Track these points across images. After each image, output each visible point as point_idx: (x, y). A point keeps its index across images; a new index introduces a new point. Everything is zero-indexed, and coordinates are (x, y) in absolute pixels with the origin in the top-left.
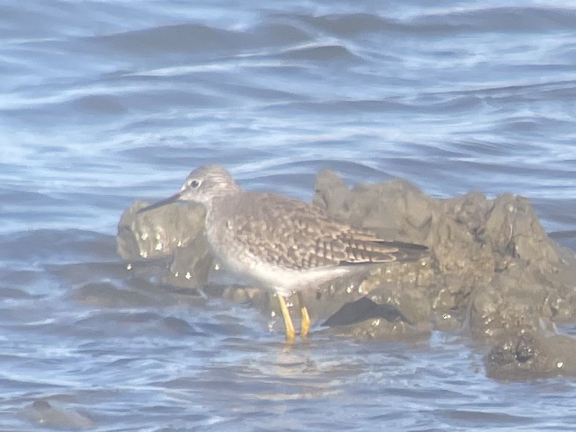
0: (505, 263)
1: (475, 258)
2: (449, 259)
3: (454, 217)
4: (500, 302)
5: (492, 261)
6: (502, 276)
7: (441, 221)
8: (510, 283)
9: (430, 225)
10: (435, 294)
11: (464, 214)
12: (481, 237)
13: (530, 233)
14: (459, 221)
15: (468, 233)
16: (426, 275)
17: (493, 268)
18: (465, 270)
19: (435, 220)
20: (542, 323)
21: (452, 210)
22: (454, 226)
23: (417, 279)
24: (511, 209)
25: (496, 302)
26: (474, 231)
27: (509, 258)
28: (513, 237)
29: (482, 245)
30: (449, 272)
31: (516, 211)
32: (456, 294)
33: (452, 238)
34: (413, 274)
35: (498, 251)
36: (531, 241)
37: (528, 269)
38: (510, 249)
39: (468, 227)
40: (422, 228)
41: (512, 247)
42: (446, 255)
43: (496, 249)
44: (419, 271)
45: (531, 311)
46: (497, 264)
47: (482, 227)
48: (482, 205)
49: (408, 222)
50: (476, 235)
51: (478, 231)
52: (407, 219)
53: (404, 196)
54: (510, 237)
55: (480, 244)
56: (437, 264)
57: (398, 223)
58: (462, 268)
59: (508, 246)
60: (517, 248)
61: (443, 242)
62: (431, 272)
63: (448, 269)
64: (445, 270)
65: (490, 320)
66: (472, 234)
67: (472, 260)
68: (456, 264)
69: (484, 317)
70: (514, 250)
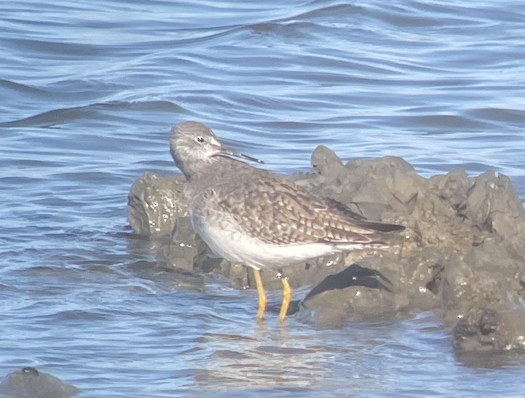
0: (483, 237)
1: (454, 232)
2: (431, 233)
3: (438, 193)
4: (471, 276)
5: (470, 236)
6: (477, 251)
7: (427, 197)
8: (483, 258)
9: (416, 201)
10: (415, 267)
11: (447, 191)
12: (463, 212)
13: (506, 210)
14: (443, 198)
15: (451, 209)
16: (410, 247)
17: (471, 242)
18: (446, 244)
19: (421, 195)
20: (510, 296)
21: (436, 187)
22: (438, 202)
23: (401, 251)
24: (492, 186)
25: (467, 276)
26: (457, 207)
27: (486, 233)
28: (490, 213)
29: (464, 220)
30: (431, 245)
31: (497, 188)
32: (434, 267)
33: (436, 212)
34: (398, 246)
35: (476, 226)
36: (507, 218)
37: (501, 244)
38: (487, 225)
39: (450, 202)
40: (407, 203)
41: (489, 223)
42: (428, 229)
43: (475, 224)
44: (403, 244)
45: (499, 285)
46: (475, 238)
47: (464, 203)
48: (464, 182)
49: (396, 198)
50: (458, 211)
51: (460, 207)
52: (394, 195)
53: (392, 174)
54: (488, 213)
55: (462, 219)
56: (419, 237)
57: (385, 200)
58: (442, 241)
59: (486, 223)
60: (493, 223)
61: (427, 216)
62: (414, 244)
63: (430, 242)
64: (427, 243)
65: (461, 293)
66: (454, 209)
67: (453, 234)
68: (437, 238)
69: (455, 290)
70: (491, 226)
